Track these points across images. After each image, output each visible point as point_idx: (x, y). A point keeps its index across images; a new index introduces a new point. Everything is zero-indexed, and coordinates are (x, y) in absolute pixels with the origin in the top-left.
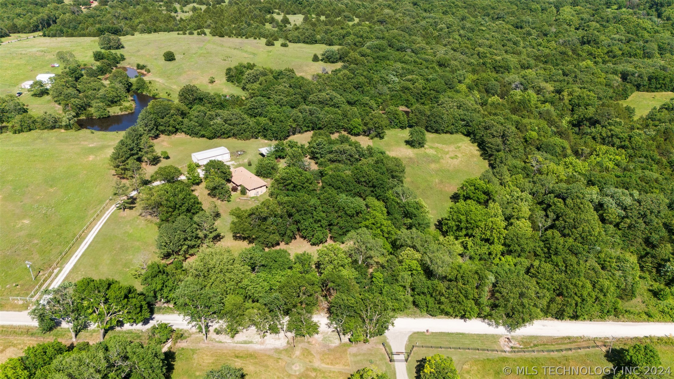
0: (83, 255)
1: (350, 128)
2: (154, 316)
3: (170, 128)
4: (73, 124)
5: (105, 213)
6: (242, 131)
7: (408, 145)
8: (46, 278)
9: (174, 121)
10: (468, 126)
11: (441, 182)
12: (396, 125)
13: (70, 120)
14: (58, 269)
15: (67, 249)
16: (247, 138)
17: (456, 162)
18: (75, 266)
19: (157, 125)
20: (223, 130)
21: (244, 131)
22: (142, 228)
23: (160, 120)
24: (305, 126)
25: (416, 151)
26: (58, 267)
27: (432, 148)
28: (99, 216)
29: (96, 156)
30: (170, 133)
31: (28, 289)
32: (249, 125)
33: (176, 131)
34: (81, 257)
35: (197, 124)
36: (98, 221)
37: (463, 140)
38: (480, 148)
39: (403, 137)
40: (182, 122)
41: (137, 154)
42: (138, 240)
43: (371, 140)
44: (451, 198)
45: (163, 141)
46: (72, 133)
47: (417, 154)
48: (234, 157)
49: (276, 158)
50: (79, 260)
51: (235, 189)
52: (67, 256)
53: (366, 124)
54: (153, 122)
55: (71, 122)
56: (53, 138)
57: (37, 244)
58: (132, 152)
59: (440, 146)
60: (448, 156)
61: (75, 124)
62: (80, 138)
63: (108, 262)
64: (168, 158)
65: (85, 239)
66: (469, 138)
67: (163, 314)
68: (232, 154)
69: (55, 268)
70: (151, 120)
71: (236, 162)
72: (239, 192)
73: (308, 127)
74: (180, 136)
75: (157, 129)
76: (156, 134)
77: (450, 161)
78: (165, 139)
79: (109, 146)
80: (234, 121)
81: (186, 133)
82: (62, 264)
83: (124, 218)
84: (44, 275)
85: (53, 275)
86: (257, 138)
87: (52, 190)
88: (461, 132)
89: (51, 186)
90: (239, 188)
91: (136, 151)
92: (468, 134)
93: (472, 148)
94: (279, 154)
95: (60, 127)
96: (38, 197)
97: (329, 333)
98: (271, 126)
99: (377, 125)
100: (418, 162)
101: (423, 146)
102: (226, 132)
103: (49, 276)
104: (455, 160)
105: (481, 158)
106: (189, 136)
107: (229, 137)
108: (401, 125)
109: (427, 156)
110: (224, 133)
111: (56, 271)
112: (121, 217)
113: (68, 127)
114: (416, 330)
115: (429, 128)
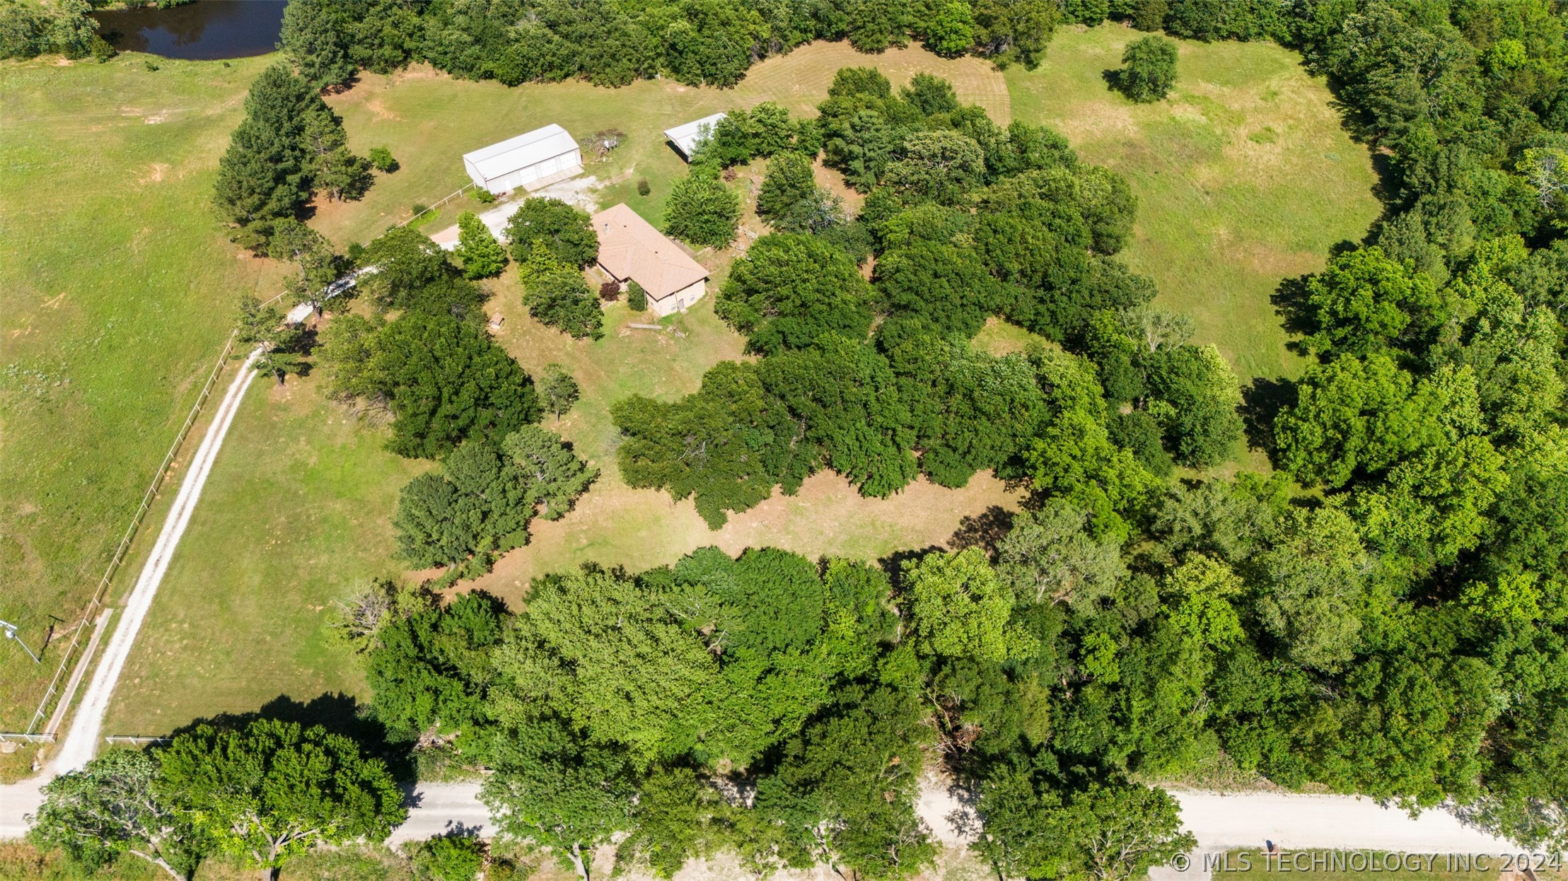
0: (177, 557)
1: (935, 35)
2: (419, 788)
3: (387, 51)
4: (90, 40)
5: (225, 391)
6: (606, 59)
7: (1116, 92)
8: (75, 651)
9: (396, 25)
10: (1297, 15)
11: (1238, 237)
12: (1073, 13)
13: (77, 28)
14: (108, 612)
15: (126, 539)
16: (624, 81)
17: (1269, 155)
18: (157, 598)
19: (343, 45)
20: (548, 58)
21: (613, 56)
22: (344, 447)
23: (352, 27)
24: (795, 28)
25: (1143, 111)
26: (105, 606)
27: (1190, 99)
28: (209, 404)
29: (173, 164)
30: (388, 66)
31: (23, 697)
32: (625, 34)
33: (406, 57)
34: (171, 567)
35: (466, 37)
36: (209, 422)
37: (1283, 67)
38: (1339, 97)
39: (1097, 58)
40: (421, 29)
41: (296, 169)
42: (339, 495)
43: (1000, 74)
44: (1275, 300)
45: (370, 96)
46: (91, 67)
47: (1147, 126)
48: (594, 160)
49: (725, 167)
50: (167, 575)
51: (610, 291)
52: (129, 564)
53: (984, 21)
54: (331, 37)
55: (82, 32)
56: (38, 94)
57: (32, 518)
58: (280, 166)
59: (1211, 88)
60: (1243, 131)
61: (96, 38)
62: (119, 89)
63: (257, 579)
64: (393, 167)
65: (175, 493)
66: (1297, 57)
67: (446, 779)
68: (586, 145)
69: (97, 612)
70: (326, 31)
71: (601, 180)
72: (623, 299)
73: (805, 31)
74: (419, 74)
75: (346, 56)
76: (345, 75)
77: (1252, 149)
78: (378, 90)
79: (209, 122)
80: (582, 28)
81: (435, 65)
82: (118, 594)
83: (286, 408)
84: (66, 638)
85: (96, 637)
86: (651, 77)
87: (53, 303)
88: (1273, 35)
89: (51, 288)
90: (624, 287)
91: (291, 163)
92: (1296, 42)
93: (1312, 95)
94: (732, 152)
95: (53, 49)
96: (17, 332)
97: (963, 853)
98: (694, 39)
99: (1021, 27)
100: (1155, 158)
101: (1164, 95)
102: (557, 62)
103: (84, 642)
104: (1268, 146)
105: (1347, 135)
106: (445, 76)
107: (567, 76)
108: (1087, 13)
109: (1179, 131)
110: (551, 66)
111: (102, 621)
112: (277, 407)
113: (76, 50)
114: (1234, 843)
115: (1177, 25)
